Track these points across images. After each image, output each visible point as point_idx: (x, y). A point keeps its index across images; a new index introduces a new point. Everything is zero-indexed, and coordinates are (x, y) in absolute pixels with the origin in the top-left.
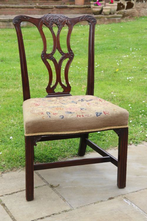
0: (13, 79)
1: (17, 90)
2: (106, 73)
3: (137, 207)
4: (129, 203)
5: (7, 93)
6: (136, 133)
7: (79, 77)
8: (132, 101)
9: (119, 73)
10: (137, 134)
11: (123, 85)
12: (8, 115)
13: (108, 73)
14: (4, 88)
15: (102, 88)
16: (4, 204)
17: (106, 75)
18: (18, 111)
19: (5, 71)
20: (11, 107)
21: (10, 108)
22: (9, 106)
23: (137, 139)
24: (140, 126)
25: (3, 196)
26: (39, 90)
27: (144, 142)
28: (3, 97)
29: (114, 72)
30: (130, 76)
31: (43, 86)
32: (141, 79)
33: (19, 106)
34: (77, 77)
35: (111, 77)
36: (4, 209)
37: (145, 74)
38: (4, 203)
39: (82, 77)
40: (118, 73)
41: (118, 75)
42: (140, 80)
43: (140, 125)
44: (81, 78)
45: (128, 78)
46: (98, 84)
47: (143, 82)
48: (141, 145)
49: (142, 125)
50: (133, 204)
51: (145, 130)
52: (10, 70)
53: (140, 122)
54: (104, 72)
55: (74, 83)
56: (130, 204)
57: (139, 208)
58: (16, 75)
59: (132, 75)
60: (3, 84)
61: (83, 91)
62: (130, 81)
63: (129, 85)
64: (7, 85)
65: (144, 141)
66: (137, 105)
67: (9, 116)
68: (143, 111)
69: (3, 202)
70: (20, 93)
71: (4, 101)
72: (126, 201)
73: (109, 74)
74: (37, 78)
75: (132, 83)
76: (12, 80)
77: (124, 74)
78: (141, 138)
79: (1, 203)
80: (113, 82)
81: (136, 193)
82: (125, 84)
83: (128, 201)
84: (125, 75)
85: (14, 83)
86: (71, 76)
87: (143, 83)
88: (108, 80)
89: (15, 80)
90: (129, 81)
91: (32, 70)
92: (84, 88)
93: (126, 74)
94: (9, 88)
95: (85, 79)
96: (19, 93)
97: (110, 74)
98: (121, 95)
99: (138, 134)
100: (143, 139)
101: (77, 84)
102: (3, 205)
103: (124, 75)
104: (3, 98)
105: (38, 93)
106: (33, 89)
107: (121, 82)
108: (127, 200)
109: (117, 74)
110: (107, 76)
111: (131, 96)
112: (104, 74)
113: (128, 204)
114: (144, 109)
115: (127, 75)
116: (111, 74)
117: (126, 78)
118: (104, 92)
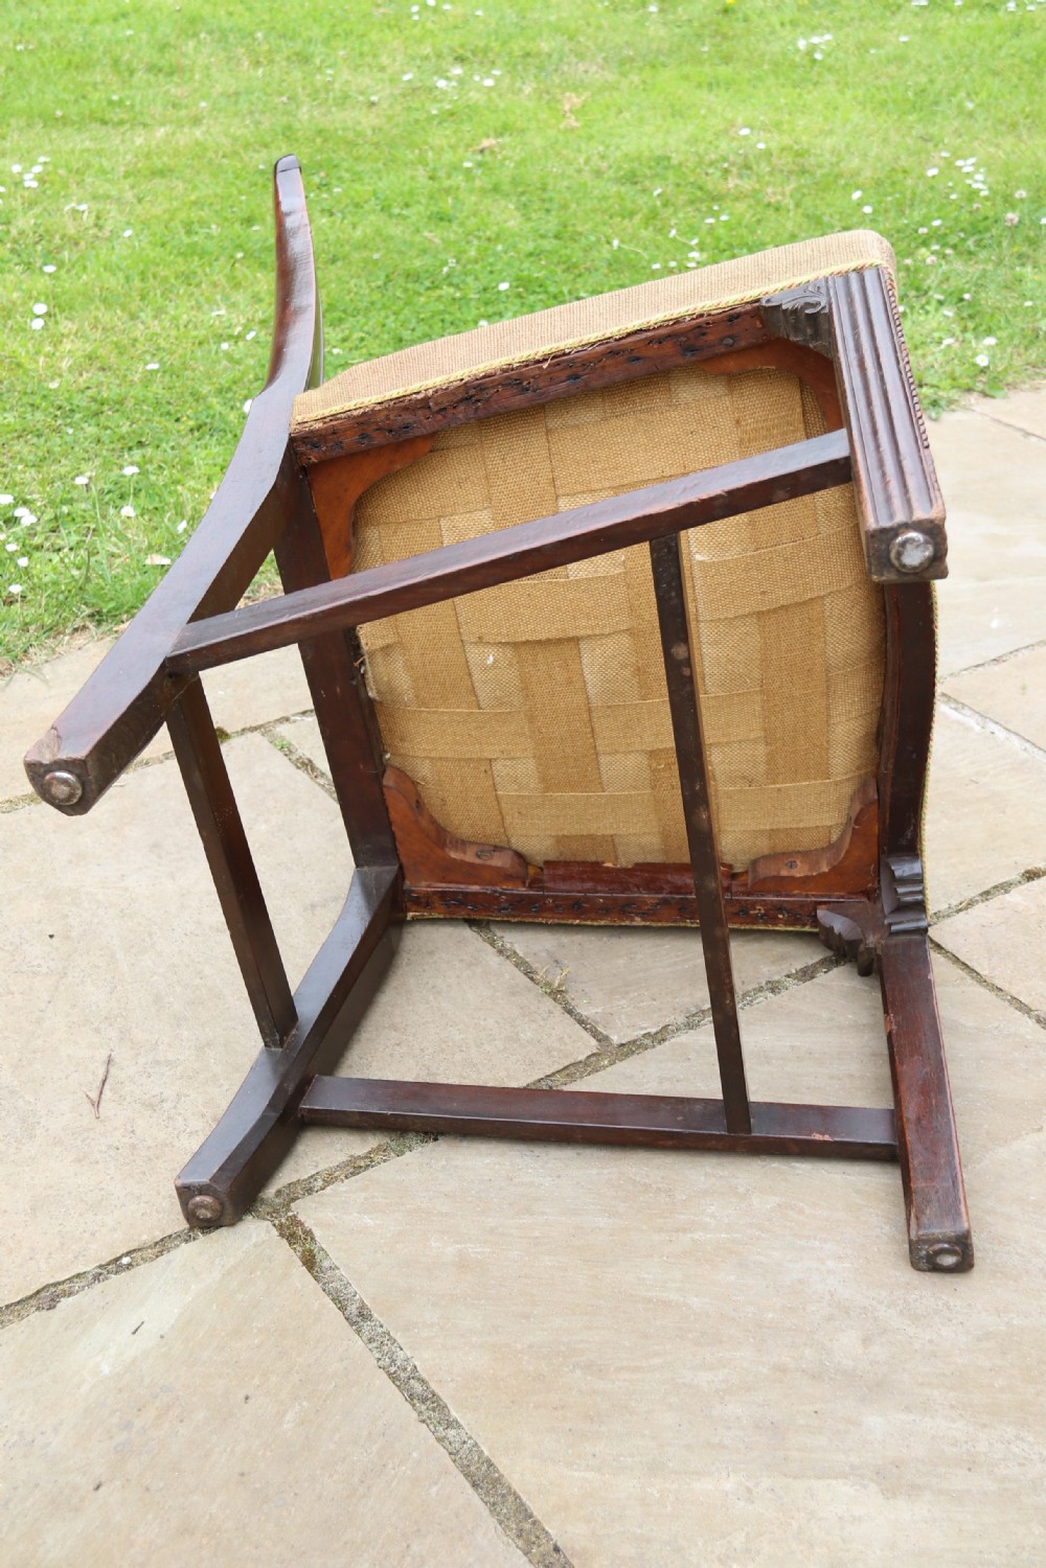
0: (152, 68)
1: (198, 133)
2: (671, 17)
3: (1016, 742)
4: (972, 721)
5: (148, 156)
6: (920, 352)
7: (531, 47)
8: (858, 174)
9: (749, 12)
10: (924, 356)
11: (783, 86)
12: (187, 278)
13: (685, 18)
14: (122, 123)
15: (672, 106)
16: (310, 761)
17: (677, 30)
18: (239, 255)
19: (96, 21)
20: (189, 233)
21: (186, 240)
22: (176, 224)
23: (933, 386)
24: (937, 310)
25: (287, 719)
26: (320, 132)
27: (973, 398)
28: (127, 175)
29: (718, 13)
30: (814, 29)
31: (336, 105)
32: (878, 46)
33: (237, 226)
34: (516, 48)
35: (707, 41)
36: (318, 788)
37: (893, 13)
38: (308, 755)
39: (545, 46)
40: (740, 15)
41: (743, 25)
42: (872, 51)
43: (934, 303)
44: (538, 55)
45: (802, 44)
46: (644, 82)
47: (889, 62)
48: (959, 416)
49: (941, 303)
50: (992, 727)
51: (965, 330)
52: (124, 15)
53: (929, 288)
54: (661, 11)
55: (507, 80)
56: (978, 728)
57: (1028, 745)
58: (163, 47)
59: (820, 24)
60: (111, 103)
61: (573, 130)
62: (818, 56)
63: (816, 84)
64: (133, 106)
65: (969, 390)
66: (891, 194)
67: (198, 285)
68: (936, 223)
69: (300, 752)
70: (216, 152)
71: (140, 201)
72: (954, 715)
73: (690, 21)
74: (288, 58)
75: (830, 69)
76: (152, 78)
77: (775, 19)
78: (954, 379)
79: (294, 757)
80: (724, 71)
81: (996, 668)
82: (795, 76)
83: (967, 711)
84: (782, 24)
85: (167, 92)
86: (482, 44)
87: (892, 69)
88: (697, 60)
89: (171, 74)
90: (814, 61)
91: (247, 14)
92: (571, 111)
93: (787, 20)
94: (145, 125)
95: (561, 59)
96: (210, 154)
97: (696, 24)
98: (787, 140)
99: (930, 359)
100: (965, 381)
101: (528, 89)
102: (303, 764)
103: (778, 27)
104: (131, 180)
105: (320, 151)
106: (289, 127)
107: (766, 67)
108: (956, 709)
109: (737, 20)
110: (684, 36)
111: (848, 146)
112: (665, 24)
113: (968, 729)
114: (936, 215)
115: (791, 22)
116: (705, 20)
117: (794, 42)
118: (690, 128)
